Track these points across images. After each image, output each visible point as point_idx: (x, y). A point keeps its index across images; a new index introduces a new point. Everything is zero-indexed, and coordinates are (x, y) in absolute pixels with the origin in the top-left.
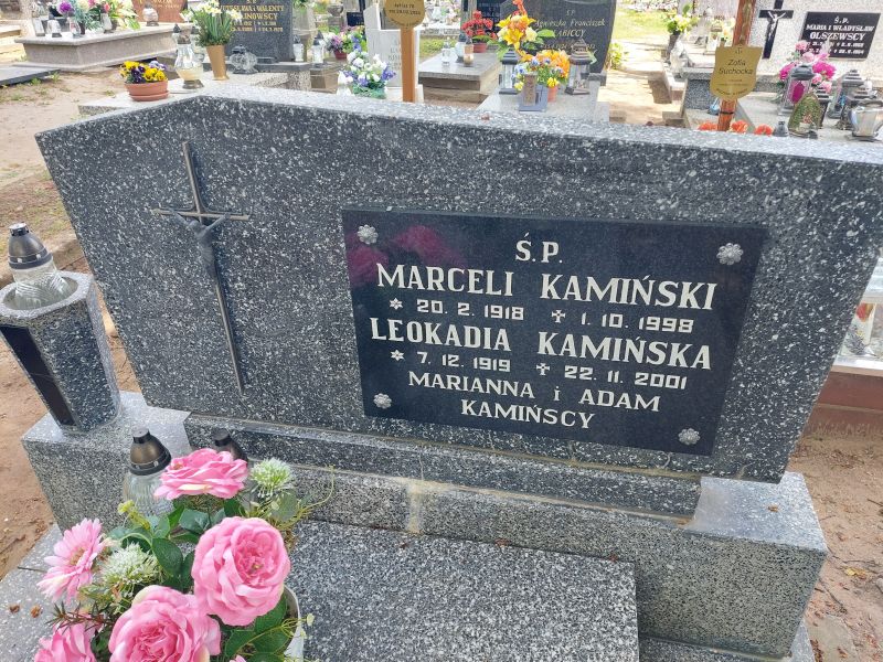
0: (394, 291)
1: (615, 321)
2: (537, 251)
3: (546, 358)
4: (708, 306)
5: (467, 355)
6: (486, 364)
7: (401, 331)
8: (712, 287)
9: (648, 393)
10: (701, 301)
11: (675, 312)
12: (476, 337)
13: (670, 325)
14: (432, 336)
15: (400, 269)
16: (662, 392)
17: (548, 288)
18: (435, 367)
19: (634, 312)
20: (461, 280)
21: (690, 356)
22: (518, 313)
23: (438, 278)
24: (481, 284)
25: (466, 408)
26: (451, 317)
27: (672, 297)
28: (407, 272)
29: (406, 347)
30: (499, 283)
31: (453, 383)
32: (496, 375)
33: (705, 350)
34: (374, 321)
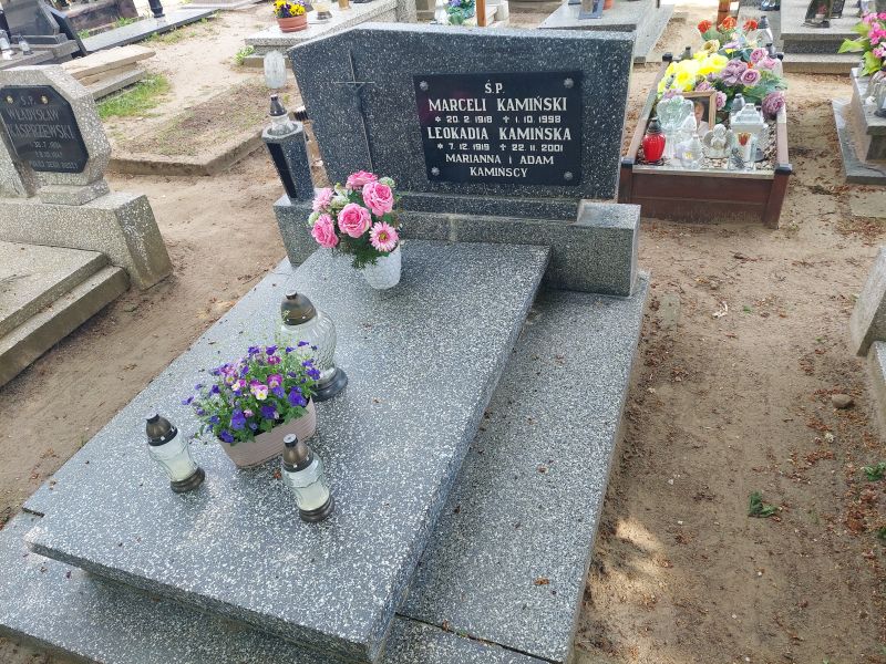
1: (529, 119)
3: (504, 142)
4: (565, 109)
6: (478, 147)
7: (441, 134)
8: (565, 99)
10: (562, 107)
13: (551, 119)
14: (455, 135)
15: (438, 101)
16: (553, 153)
17: (500, 106)
18: (457, 151)
20: (464, 104)
21: (562, 134)
22: (489, 119)
24: (473, 106)
25: (472, 172)
27: (550, 105)
28: (441, 102)
29: (444, 141)
30: (480, 106)
31: (466, 159)
32: (483, 153)
33: (567, 130)
34: (429, 128)
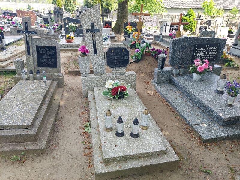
0: (197, 50)
2: (207, 46)
5: (201, 55)
9: (212, 56)
11: (215, 50)
12: (202, 54)
19: (212, 50)
23: (201, 49)
26: (201, 52)
